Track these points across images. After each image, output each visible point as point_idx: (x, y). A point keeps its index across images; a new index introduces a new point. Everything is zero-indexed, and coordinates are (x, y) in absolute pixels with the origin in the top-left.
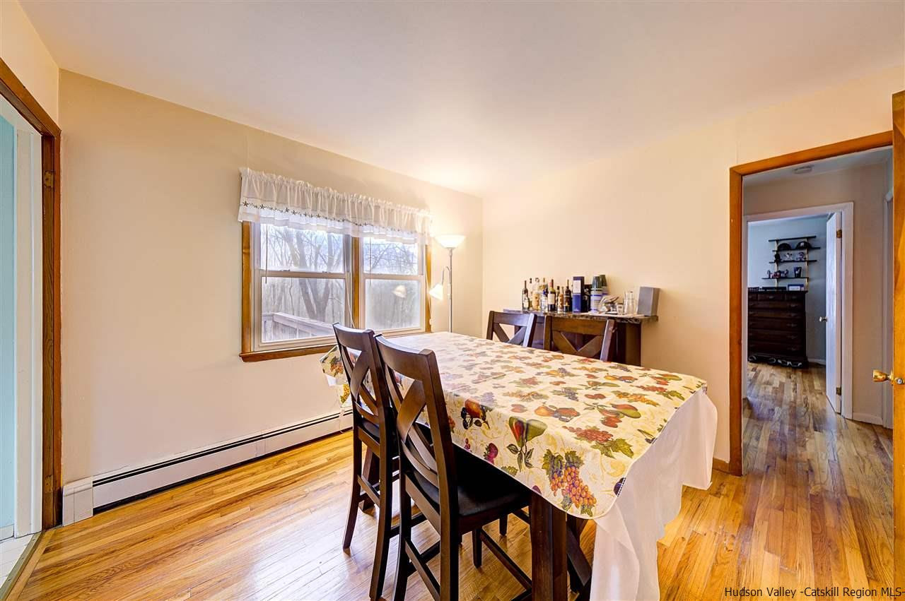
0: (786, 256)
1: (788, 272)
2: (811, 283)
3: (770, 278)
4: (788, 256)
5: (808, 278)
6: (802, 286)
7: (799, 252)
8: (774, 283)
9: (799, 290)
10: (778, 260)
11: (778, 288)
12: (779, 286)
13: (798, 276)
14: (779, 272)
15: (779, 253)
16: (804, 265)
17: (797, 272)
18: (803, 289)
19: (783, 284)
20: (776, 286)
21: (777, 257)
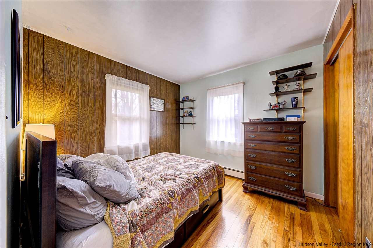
0: (284, 88)
1: (286, 103)
2: (306, 114)
3: (270, 110)
4: (286, 87)
5: (304, 108)
6: (298, 116)
7: (295, 83)
8: (274, 115)
9: (296, 120)
10: (278, 93)
11: (278, 119)
12: (279, 117)
13: (295, 106)
14: (279, 103)
15: (279, 85)
16: (300, 96)
17: (294, 103)
18: (300, 120)
19: (282, 115)
20: (276, 117)
21: (277, 89)
